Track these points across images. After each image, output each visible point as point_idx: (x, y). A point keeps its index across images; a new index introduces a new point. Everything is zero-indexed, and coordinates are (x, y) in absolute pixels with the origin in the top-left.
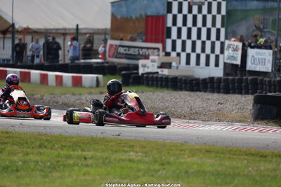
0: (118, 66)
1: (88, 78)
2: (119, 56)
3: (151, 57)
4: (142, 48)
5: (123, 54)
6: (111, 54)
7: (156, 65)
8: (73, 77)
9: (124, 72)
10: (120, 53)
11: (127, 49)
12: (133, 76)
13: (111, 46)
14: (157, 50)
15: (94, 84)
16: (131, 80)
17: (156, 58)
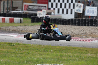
0: (28, 14)
1: (16, 19)
2: (30, 9)
3: (43, 10)
4: (40, 6)
5: (31, 9)
6: (25, 9)
7: (45, 13)
8: (10, 19)
9: (32, 17)
10: (30, 8)
11: (33, 6)
12: (36, 18)
13: (25, 5)
14: (45, 7)
15: (19, 22)
16: (35, 20)
17: (45, 10)
